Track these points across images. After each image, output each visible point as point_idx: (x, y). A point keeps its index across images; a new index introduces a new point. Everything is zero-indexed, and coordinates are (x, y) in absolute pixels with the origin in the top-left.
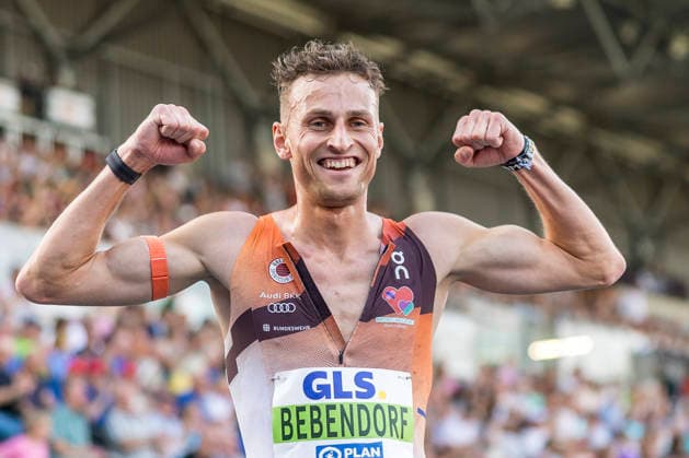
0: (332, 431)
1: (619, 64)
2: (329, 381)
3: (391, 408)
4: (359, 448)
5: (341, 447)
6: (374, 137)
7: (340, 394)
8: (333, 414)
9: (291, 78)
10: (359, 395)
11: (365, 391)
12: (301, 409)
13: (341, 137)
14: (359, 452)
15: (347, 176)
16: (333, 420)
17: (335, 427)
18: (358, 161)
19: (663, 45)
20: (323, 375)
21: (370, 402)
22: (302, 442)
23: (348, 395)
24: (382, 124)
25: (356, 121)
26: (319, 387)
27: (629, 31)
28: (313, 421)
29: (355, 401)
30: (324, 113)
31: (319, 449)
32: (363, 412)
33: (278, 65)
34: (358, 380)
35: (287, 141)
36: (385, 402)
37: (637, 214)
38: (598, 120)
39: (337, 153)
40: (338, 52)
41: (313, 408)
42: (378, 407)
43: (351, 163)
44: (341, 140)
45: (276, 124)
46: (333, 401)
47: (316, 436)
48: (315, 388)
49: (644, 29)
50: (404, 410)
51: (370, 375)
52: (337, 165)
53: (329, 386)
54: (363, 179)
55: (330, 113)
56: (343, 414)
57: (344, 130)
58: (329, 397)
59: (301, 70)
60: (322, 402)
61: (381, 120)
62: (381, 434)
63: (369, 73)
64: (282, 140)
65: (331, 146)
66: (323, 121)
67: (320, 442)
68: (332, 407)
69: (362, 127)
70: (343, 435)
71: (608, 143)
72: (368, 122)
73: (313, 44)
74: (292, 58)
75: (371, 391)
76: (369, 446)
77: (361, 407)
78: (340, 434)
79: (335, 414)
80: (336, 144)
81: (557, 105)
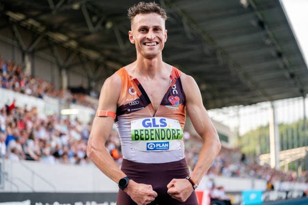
0: (152, 138)
1: (91, 28)
2: (151, 121)
3: (173, 130)
4: (161, 144)
5: (155, 143)
6: (163, 34)
7: (155, 125)
8: (152, 132)
9: (134, 15)
10: (161, 126)
11: (163, 124)
12: (141, 130)
13: (151, 35)
14: (161, 145)
15: (154, 48)
16: (153, 134)
17: (153, 137)
18: (157, 43)
19: (104, 24)
20: (149, 120)
21: (165, 128)
22: (142, 141)
23: (158, 126)
24: (166, 30)
25: (156, 29)
26: (148, 124)
27: (95, 19)
28: (146, 134)
29: (160, 128)
30: (145, 27)
31: (148, 144)
32: (163, 131)
33: (130, 11)
34: (161, 121)
35: (134, 37)
36: (171, 128)
37: (91, 74)
38: (82, 45)
39: (150, 41)
40: (150, 5)
41: (146, 130)
42: (168, 129)
43: (155, 44)
44: (151, 36)
45: (130, 31)
46: (152, 128)
47: (147, 139)
48: (146, 124)
49: (99, 19)
50: (178, 130)
51: (165, 120)
52: (150, 44)
53: (151, 123)
54: (160, 49)
55: (147, 27)
56: (156, 132)
57: (152, 33)
58: (151, 127)
59: (137, 12)
60: (149, 128)
61: (166, 29)
62: (169, 139)
63: (161, 13)
64: (132, 37)
65: (148, 38)
66: (145, 29)
67: (148, 141)
68: (153, 130)
69: (158, 31)
70: (156, 139)
71: (85, 52)
72: (161, 30)
73: (141, 3)
74: (134, 8)
75: (165, 125)
76: (164, 143)
77: (162, 130)
78: (155, 139)
79: (153, 132)
80: (149, 37)
81: (70, 39)
